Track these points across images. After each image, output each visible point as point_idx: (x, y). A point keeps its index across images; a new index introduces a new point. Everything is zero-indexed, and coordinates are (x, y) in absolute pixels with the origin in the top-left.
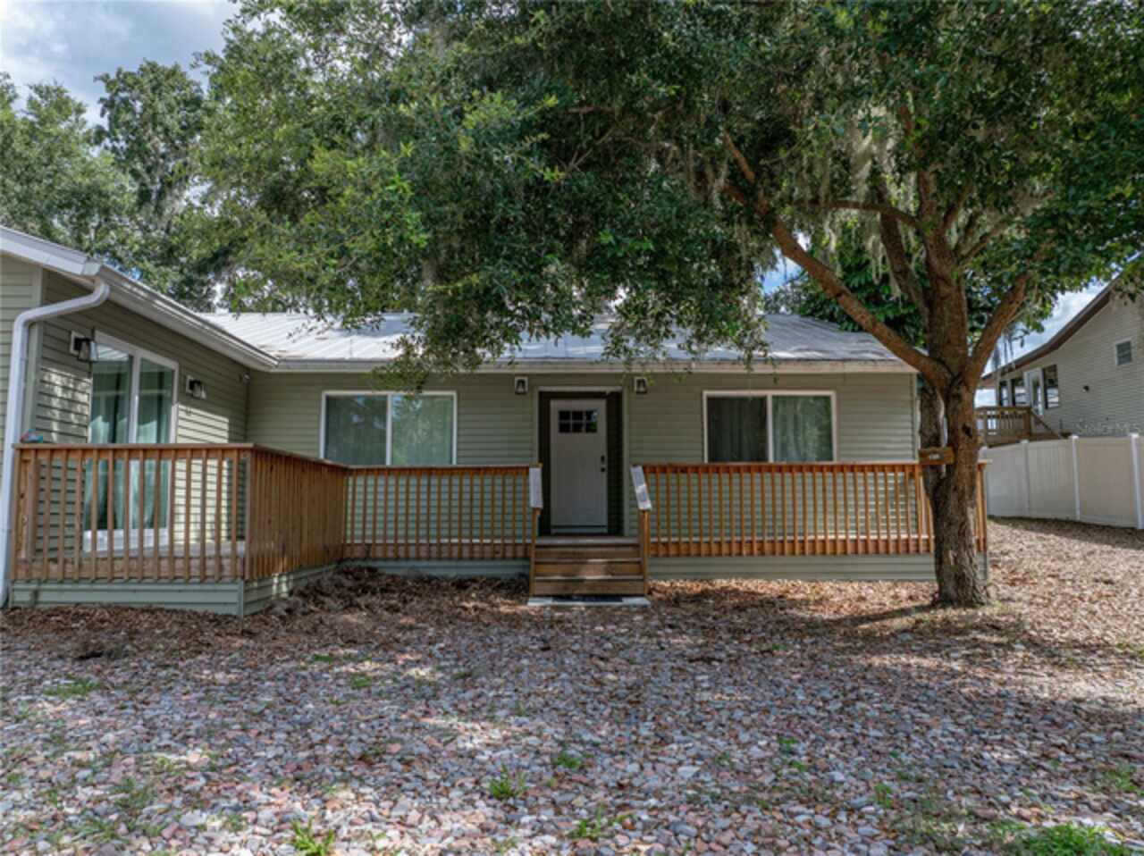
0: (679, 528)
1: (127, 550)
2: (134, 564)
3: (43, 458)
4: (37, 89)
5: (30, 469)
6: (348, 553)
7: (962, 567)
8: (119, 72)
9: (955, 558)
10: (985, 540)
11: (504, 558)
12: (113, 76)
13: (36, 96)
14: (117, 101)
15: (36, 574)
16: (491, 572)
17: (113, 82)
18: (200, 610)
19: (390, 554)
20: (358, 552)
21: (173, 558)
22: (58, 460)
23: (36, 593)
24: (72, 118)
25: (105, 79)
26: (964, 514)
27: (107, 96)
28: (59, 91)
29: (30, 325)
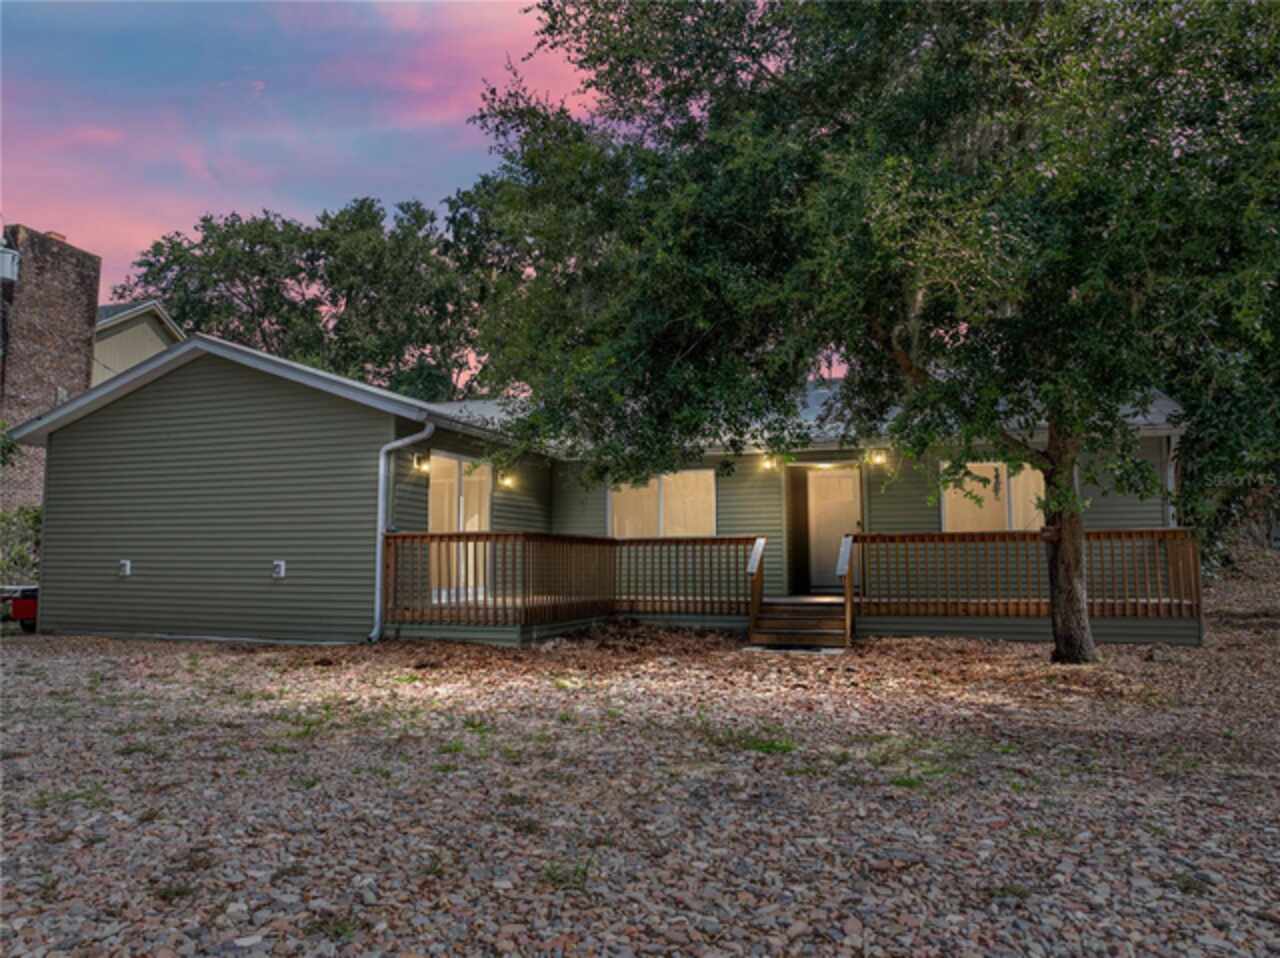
0: (888, 589)
1: (467, 602)
2: (454, 612)
3: (399, 541)
4: (401, 207)
5: (392, 549)
6: (617, 607)
7: (1069, 629)
8: (459, 191)
9: (1063, 622)
10: (1198, 606)
11: (738, 613)
12: (454, 197)
13: (401, 214)
14: (458, 216)
15: (398, 618)
16: (726, 625)
17: (455, 202)
18: (494, 644)
19: (649, 608)
20: (626, 607)
21: (477, 609)
22: (408, 543)
23: (398, 631)
24: (428, 226)
25: (448, 200)
26: (1070, 583)
27: (450, 215)
28: (417, 205)
29: (389, 453)
